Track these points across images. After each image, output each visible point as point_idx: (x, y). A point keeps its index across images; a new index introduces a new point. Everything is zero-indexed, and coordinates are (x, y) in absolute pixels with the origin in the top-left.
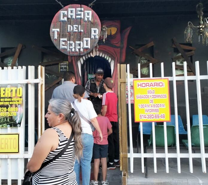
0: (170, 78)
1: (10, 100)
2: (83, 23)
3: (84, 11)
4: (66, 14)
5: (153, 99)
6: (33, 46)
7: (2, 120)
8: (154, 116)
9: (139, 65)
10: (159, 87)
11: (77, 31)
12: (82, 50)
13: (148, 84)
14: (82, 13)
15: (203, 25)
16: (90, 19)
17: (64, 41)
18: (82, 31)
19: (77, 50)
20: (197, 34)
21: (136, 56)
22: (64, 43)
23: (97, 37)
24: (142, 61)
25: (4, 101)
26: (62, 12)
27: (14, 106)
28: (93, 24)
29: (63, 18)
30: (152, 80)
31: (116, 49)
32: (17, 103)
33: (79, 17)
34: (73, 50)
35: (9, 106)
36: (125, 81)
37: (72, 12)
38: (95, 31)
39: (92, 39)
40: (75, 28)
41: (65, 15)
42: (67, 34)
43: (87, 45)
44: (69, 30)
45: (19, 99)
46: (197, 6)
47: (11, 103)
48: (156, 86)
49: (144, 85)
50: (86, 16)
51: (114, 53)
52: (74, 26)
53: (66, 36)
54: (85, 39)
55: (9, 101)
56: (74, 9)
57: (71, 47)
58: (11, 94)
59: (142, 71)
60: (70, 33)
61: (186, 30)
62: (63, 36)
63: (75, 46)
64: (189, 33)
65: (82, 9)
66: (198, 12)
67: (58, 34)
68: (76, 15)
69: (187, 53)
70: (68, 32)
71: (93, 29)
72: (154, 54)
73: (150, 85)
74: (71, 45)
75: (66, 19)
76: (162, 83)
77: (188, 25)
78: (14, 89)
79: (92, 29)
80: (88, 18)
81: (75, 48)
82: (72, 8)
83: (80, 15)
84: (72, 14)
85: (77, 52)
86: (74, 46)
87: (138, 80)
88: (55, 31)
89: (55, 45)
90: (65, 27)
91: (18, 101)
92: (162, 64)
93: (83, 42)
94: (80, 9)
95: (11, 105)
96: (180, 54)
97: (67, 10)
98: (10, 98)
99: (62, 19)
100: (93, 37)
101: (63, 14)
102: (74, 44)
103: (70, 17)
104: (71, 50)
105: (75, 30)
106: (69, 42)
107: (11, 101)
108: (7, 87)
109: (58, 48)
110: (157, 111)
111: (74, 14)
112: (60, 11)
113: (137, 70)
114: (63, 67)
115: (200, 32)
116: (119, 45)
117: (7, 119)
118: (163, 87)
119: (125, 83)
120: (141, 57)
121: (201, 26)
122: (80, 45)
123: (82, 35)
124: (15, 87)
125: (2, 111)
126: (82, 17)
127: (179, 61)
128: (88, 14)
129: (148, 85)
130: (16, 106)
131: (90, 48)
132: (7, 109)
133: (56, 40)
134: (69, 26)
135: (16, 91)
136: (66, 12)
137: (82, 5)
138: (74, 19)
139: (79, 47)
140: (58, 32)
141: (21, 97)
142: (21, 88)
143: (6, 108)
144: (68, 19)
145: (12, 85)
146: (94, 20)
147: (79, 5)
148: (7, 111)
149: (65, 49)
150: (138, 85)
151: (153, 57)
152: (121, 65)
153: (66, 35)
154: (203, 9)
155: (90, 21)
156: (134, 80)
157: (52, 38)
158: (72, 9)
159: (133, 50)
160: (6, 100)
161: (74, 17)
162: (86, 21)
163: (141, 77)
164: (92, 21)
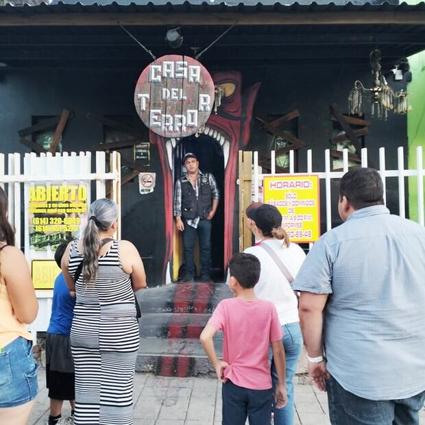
0: (321, 175)
1: (67, 205)
2: (186, 85)
3: (188, 67)
4: (160, 70)
5: (293, 207)
6: (89, 114)
7: (55, 237)
8: (295, 234)
9: (273, 153)
10: (303, 188)
11: (177, 98)
12: (184, 128)
13: (286, 184)
14: (185, 69)
15: (380, 86)
16: (198, 79)
17: (156, 114)
18: (185, 98)
19: (178, 129)
20: (370, 101)
21: (268, 135)
22: (156, 117)
23: (209, 109)
24: (279, 144)
25: (58, 208)
26: (153, 66)
27: (74, 215)
28: (203, 88)
29: (155, 77)
30: (292, 177)
31: (233, 122)
32: (78, 211)
33: (181, 75)
34: (171, 128)
35: (66, 215)
36: (251, 178)
37: (168, 67)
38: (205, 100)
39: (201, 111)
40: (173, 93)
41: (159, 72)
42: (162, 102)
43: (192, 121)
44: (164, 97)
45: (82, 205)
46: (371, 53)
47: (68, 211)
48: (298, 187)
49: (280, 185)
50: (192, 74)
51: (229, 128)
52: (173, 89)
53: (160, 106)
54: (189, 111)
55: (66, 208)
56: (172, 63)
57: (167, 124)
58: (69, 197)
59: (278, 161)
60: (165, 101)
61: (351, 96)
62: (156, 106)
63: (174, 122)
64: (356, 99)
65: (186, 63)
66: (372, 65)
67: (146, 102)
68: (176, 72)
69: (355, 131)
70: (162, 100)
71: (202, 96)
72: (299, 131)
73: (289, 185)
74: (167, 120)
75: (159, 78)
76: (308, 182)
77: (354, 86)
78: (73, 189)
79: (200, 95)
80: (194, 78)
81: (173, 125)
82: (168, 61)
83: (182, 72)
84: (169, 71)
85: (177, 132)
86: (171, 122)
87: (271, 177)
88: (142, 98)
89: (143, 120)
90: (158, 91)
91: (81, 208)
92: (310, 152)
93: (186, 116)
94: (182, 63)
95: (69, 214)
96: (344, 133)
97: (161, 64)
98: (67, 202)
99: (153, 78)
100: (201, 108)
101: (156, 70)
102: (171, 119)
103: (165, 75)
104: (168, 128)
105: (173, 97)
106: (164, 116)
107: (69, 208)
108: (62, 185)
109: (147, 124)
110: (299, 225)
111: (172, 71)
112: (150, 65)
113: (270, 159)
114: (140, 153)
115: (374, 99)
116: (238, 115)
117: (62, 237)
118: (309, 188)
119: (250, 181)
120: (277, 137)
121: (375, 89)
122: (181, 120)
123: (184, 105)
124: (76, 185)
125: (55, 223)
126: (186, 75)
127: (341, 144)
128: (195, 71)
129: (287, 186)
130: (77, 216)
131: (196, 125)
132: (63, 220)
133: (143, 111)
134: (164, 89)
135: (77, 191)
136: (159, 68)
137: (185, 57)
138: (172, 78)
139: (180, 124)
140: (146, 99)
141: (84, 202)
142: (84, 187)
143: (60, 219)
144: (163, 78)
145: (69, 182)
146: (204, 82)
147: (181, 57)
148: (63, 223)
149: (158, 127)
150: (271, 185)
151: (297, 138)
152: (244, 152)
153: (160, 104)
154: (380, 59)
155: (197, 82)
156: (264, 177)
157: (137, 109)
158: (169, 63)
159: (263, 124)
160: (61, 205)
161: (172, 75)
162: (191, 83)
163: (276, 173)
164: (201, 83)
